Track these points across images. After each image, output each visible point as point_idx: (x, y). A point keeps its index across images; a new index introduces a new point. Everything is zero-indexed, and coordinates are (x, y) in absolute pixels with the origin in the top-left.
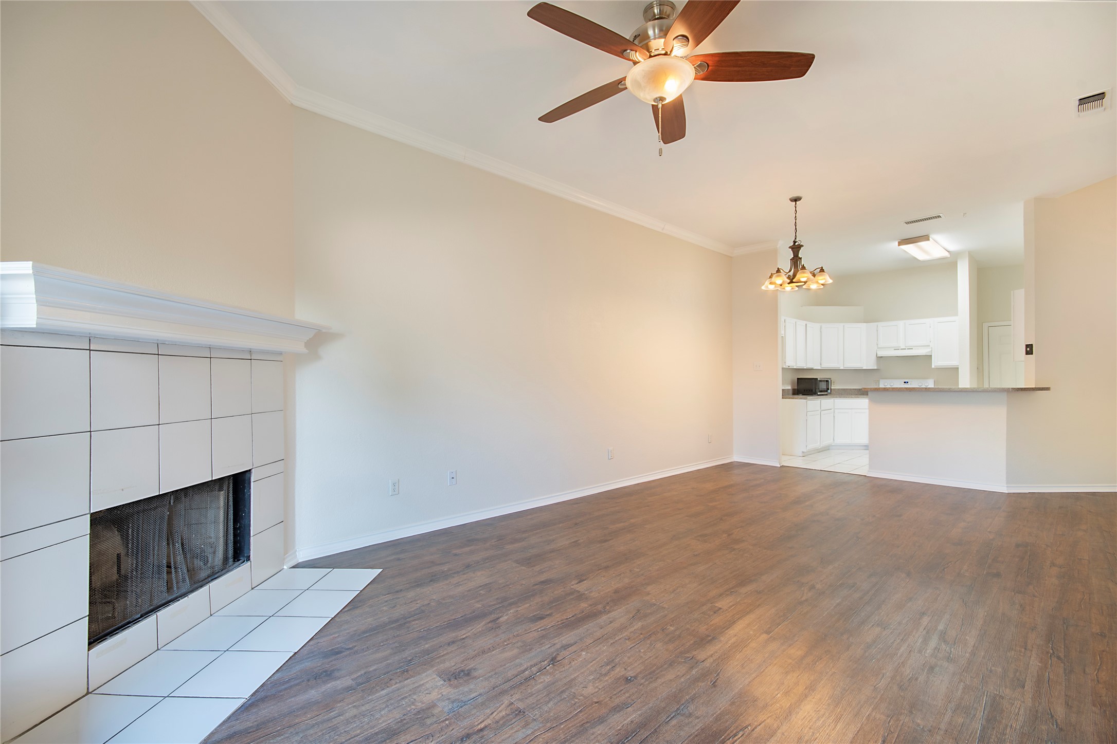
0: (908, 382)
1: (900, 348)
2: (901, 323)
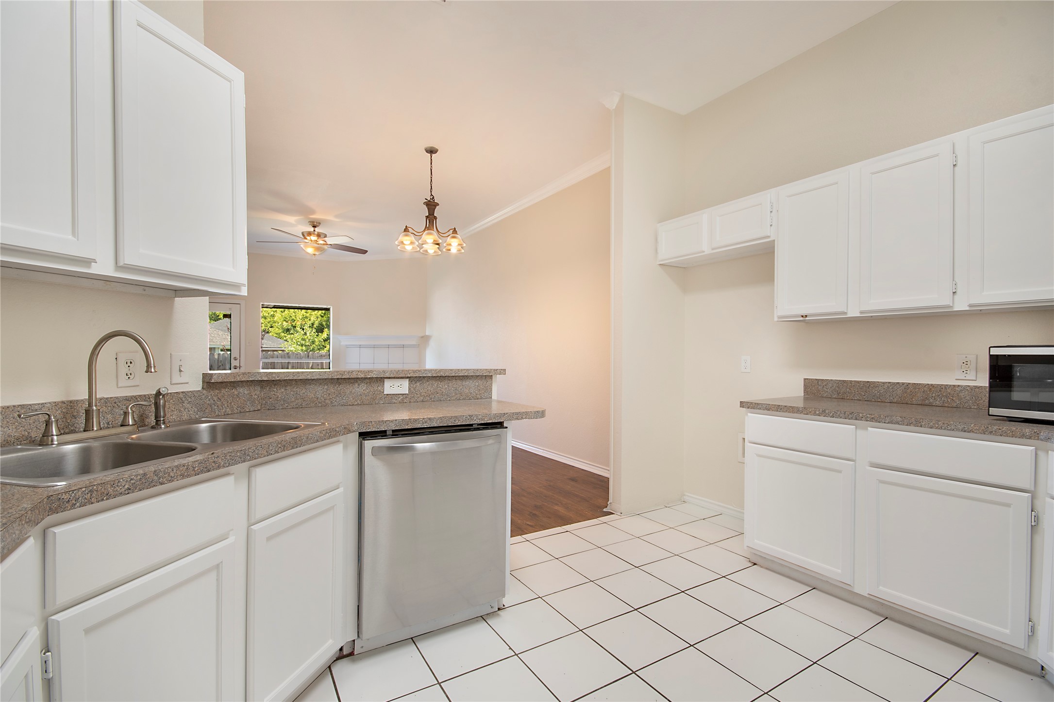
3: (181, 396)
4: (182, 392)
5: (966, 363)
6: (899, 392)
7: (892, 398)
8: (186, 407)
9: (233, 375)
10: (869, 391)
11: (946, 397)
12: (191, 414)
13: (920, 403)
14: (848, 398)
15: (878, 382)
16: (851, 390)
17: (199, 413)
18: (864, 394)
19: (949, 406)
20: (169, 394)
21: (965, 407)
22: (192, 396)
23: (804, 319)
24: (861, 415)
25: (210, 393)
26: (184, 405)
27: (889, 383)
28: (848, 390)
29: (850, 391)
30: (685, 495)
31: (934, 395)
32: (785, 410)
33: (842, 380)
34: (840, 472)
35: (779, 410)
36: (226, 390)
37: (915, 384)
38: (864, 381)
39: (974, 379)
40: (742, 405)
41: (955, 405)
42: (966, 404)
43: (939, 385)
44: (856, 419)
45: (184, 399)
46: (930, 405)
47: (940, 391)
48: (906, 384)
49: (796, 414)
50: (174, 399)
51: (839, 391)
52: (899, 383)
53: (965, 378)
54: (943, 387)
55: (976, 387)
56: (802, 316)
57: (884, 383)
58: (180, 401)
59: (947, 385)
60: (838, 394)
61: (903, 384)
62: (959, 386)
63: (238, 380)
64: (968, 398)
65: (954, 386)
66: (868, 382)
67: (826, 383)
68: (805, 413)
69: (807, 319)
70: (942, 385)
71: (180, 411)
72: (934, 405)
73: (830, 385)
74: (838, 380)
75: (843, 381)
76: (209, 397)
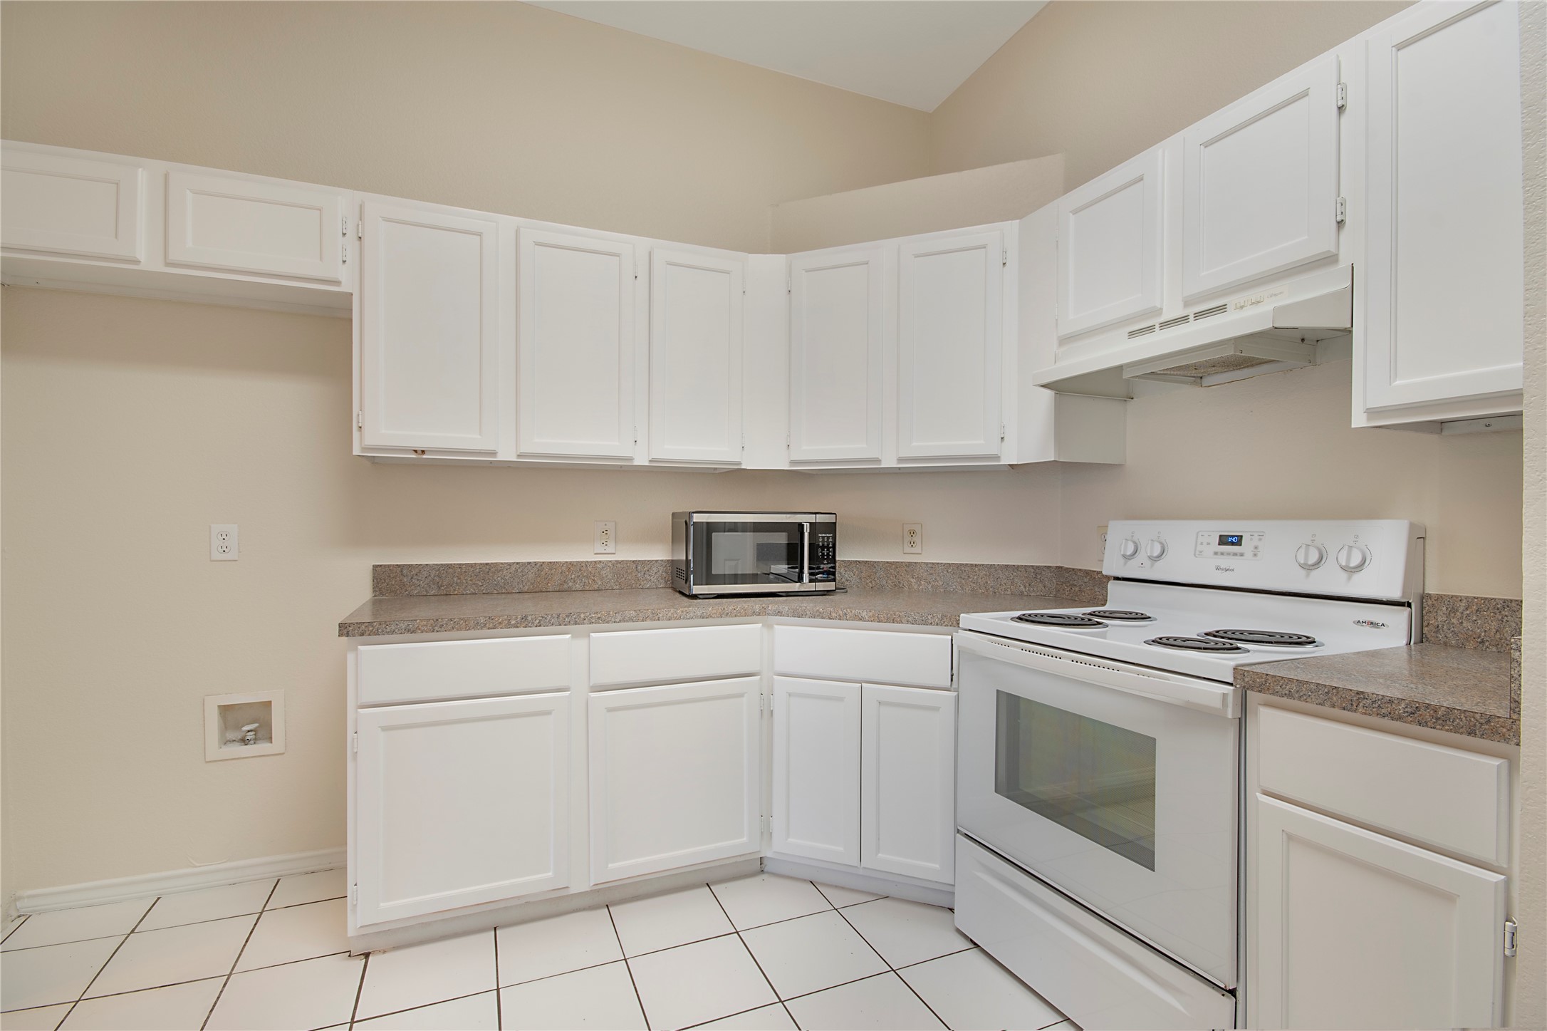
0: (1239, 543)
1: (1157, 321)
5: (605, 532)
6: (531, 576)
7: (521, 586)
10: (489, 579)
11: (587, 577)
13: (557, 589)
14: (456, 592)
15: (502, 563)
16: (460, 579)
18: (480, 584)
19: (590, 589)
21: (607, 588)
23: (420, 456)
24: (582, 616)
27: (517, 563)
28: (455, 579)
29: (459, 581)
30: (20, 898)
31: (573, 576)
32: (450, 627)
33: (445, 565)
34: (548, 713)
35: (436, 628)
37: (550, 563)
38: (481, 564)
39: (614, 552)
40: (345, 632)
41: (596, 587)
42: (608, 585)
43: (578, 562)
44: (576, 623)
46: (569, 590)
47: (580, 569)
48: (539, 564)
49: (473, 631)
51: (440, 583)
52: (530, 563)
53: (605, 552)
54: (583, 564)
55: (617, 562)
56: (416, 451)
57: (510, 564)
59: (588, 562)
60: (439, 588)
61: (536, 563)
62: (600, 562)
64: (610, 576)
65: (595, 562)
66: (487, 564)
67: (417, 570)
68: (491, 625)
69: (424, 457)
70: (582, 562)
72: (573, 589)
73: (425, 574)
74: (439, 565)
75: (448, 565)
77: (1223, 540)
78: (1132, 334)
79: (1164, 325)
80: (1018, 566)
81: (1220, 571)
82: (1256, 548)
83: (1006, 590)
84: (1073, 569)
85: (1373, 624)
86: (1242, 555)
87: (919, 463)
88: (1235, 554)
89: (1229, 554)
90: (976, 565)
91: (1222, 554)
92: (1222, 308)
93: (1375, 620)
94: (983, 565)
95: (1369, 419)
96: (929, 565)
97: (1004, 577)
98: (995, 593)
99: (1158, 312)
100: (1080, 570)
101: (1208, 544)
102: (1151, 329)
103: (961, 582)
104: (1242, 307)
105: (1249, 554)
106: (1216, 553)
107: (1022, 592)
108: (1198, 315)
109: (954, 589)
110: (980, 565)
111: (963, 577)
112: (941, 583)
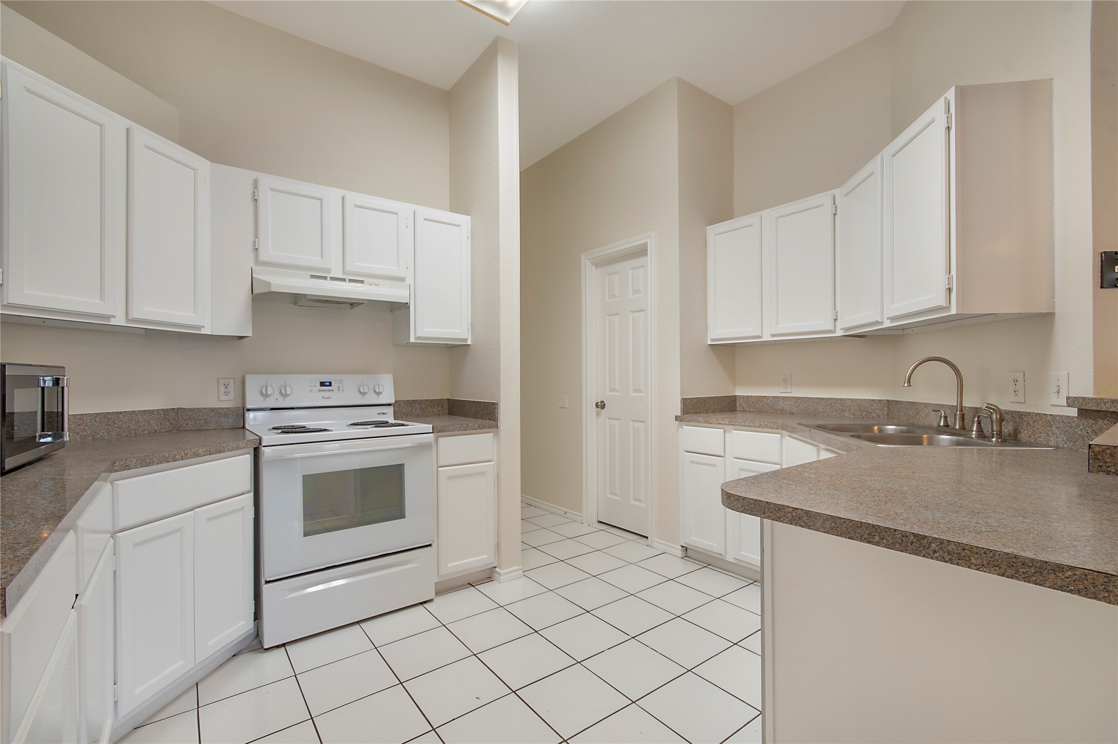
0: (330, 385)
1: (329, 276)
2: (333, 195)
3: (1049, 418)
4: (1051, 415)
8: (1055, 432)
9: (1094, 401)
12: (1059, 442)
17: (1068, 443)
20: (1038, 415)
22: (1061, 421)
25: (1082, 422)
26: (1052, 429)
36: (1105, 422)
45: (1052, 423)
50: (1043, 421)
58: (1048, 424)
63: (1104, 409)
71: (1048, 434)
76: (1081, 427)
77: (322, 384)
78: (312, 276)
79: (332, 279)
80: (153, 410)
81: (324, 399)
82: (339, 387)
83: (144, 430)
84: (198, 409)
85: (383, 414)
86: (333, 390)
87: (140, 324)
88: (329, 390)
89: (326, 391)
90: (120, 412)
91: (323, 391)
92: (362, 282)
93: (384, 412)
94: (126, 412)
95: (415, 340)
96: (77, 417)
97: (143, 420)
98: (136, 434)
99: (329, 271)
100: (205, 408)
101: (315, 386)
102: (325, 278)
103: (107, 429)
104: (371, 285)
105: (336, 390)
106: (320, 391)
107: (156, 431)
108: (350, 281)
109: (101, 436)
110: (124, 412)
111: (109, 424)
112: (89, 432)
